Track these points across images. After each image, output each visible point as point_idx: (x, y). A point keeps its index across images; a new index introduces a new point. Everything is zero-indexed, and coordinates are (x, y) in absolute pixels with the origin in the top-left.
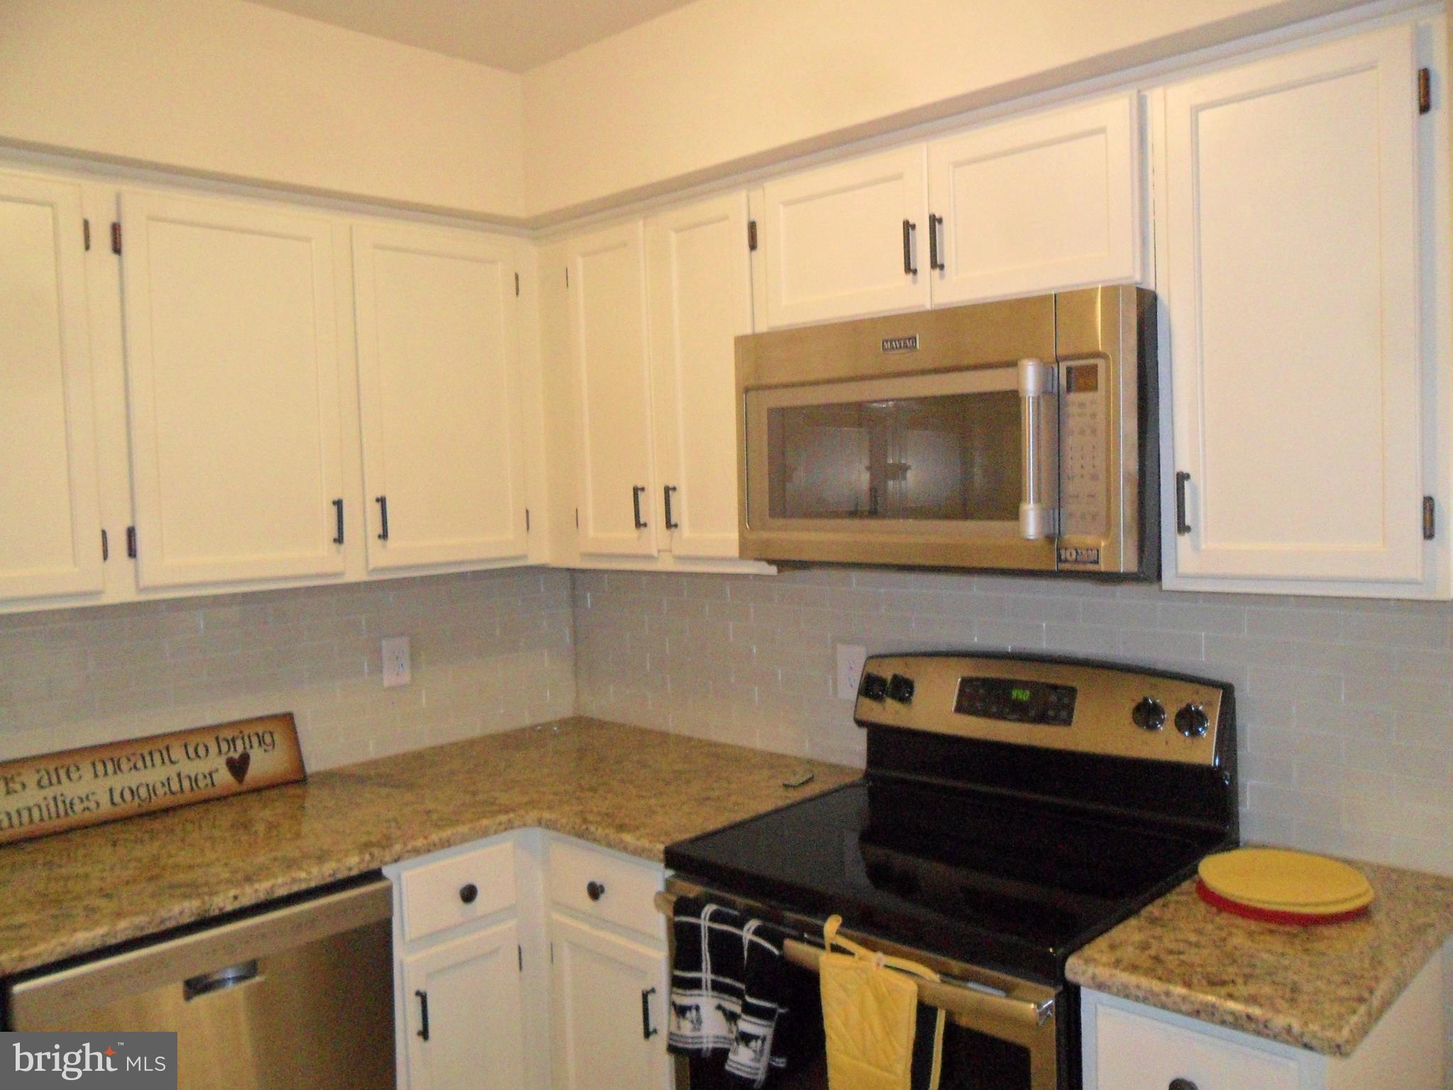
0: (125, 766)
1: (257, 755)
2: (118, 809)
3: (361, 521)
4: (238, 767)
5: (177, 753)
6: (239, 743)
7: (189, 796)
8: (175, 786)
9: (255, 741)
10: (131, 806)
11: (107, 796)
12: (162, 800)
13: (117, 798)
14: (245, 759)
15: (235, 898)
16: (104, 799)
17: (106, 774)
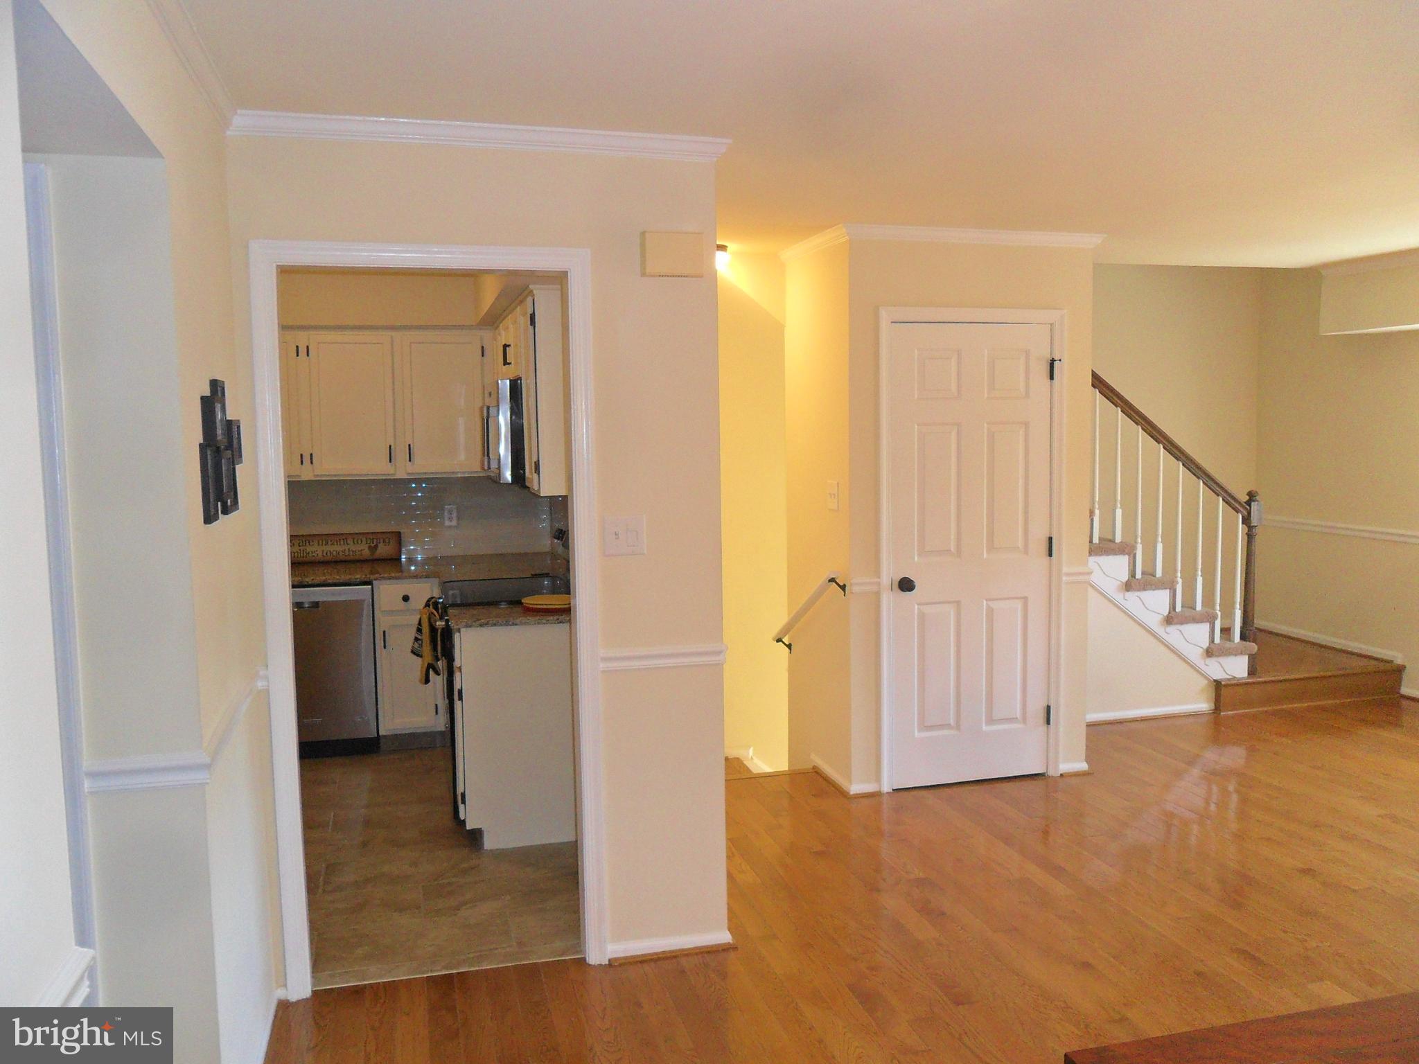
0: (330, 543)
1: (381, 546)
2: (325, 558)
3: (401, 455)
4: (373, 549)
5: (350, 541)
6: (375, 540)
7: (352, 558)
8: (347, 553)
9: (382, 541)
10: (329, 558)
11: (321, 552)
12: (342, 557)
13: (325, 554)
14: (376, 546)
15: (313, 580)
16: (320, 554)
17: (322, 545)
